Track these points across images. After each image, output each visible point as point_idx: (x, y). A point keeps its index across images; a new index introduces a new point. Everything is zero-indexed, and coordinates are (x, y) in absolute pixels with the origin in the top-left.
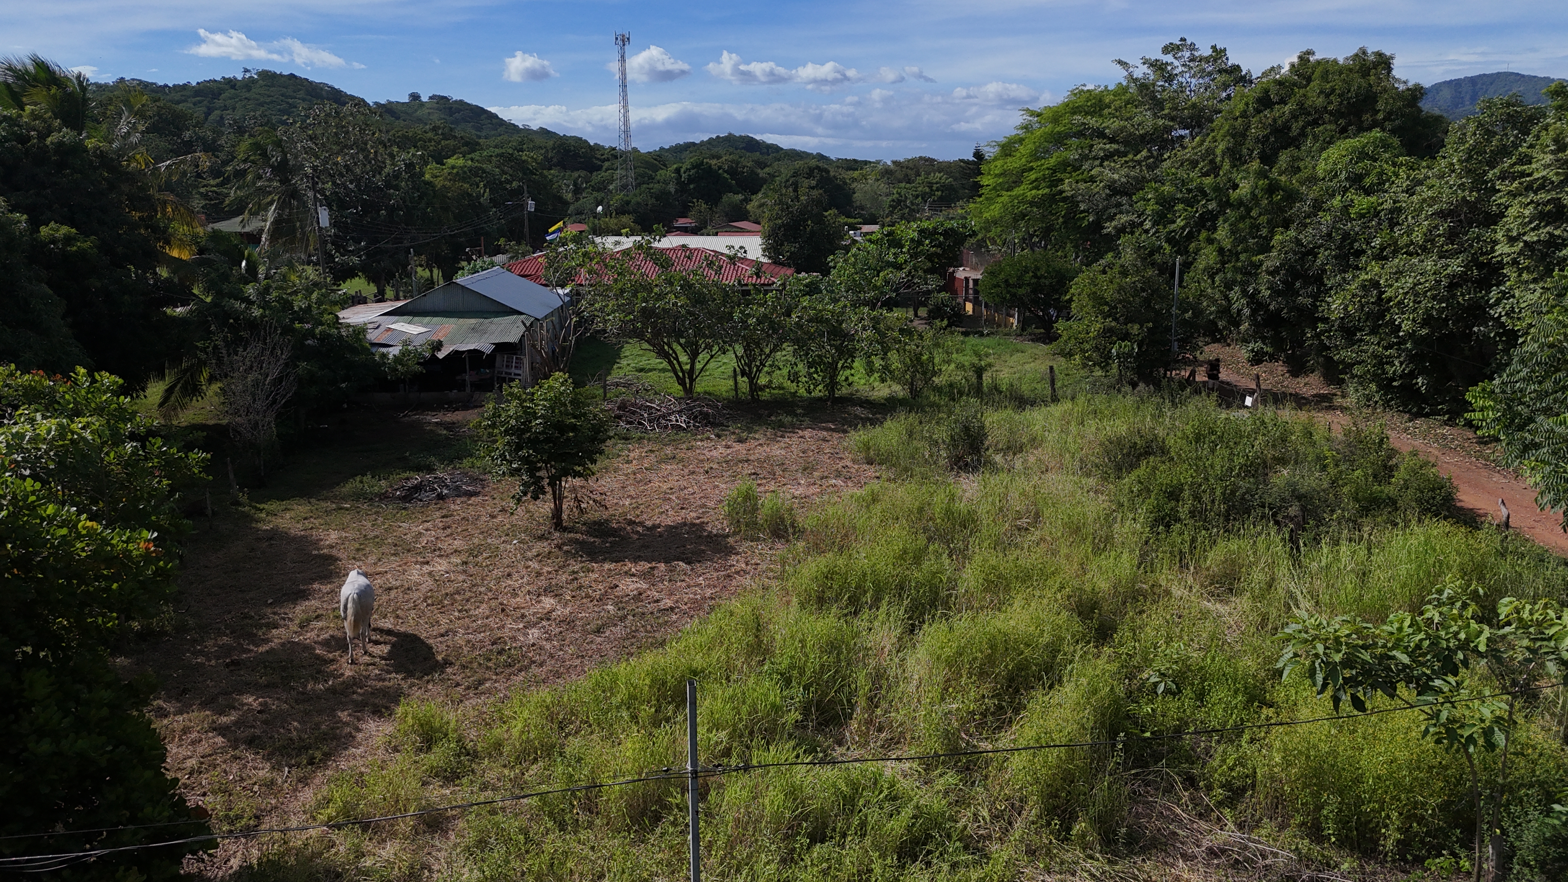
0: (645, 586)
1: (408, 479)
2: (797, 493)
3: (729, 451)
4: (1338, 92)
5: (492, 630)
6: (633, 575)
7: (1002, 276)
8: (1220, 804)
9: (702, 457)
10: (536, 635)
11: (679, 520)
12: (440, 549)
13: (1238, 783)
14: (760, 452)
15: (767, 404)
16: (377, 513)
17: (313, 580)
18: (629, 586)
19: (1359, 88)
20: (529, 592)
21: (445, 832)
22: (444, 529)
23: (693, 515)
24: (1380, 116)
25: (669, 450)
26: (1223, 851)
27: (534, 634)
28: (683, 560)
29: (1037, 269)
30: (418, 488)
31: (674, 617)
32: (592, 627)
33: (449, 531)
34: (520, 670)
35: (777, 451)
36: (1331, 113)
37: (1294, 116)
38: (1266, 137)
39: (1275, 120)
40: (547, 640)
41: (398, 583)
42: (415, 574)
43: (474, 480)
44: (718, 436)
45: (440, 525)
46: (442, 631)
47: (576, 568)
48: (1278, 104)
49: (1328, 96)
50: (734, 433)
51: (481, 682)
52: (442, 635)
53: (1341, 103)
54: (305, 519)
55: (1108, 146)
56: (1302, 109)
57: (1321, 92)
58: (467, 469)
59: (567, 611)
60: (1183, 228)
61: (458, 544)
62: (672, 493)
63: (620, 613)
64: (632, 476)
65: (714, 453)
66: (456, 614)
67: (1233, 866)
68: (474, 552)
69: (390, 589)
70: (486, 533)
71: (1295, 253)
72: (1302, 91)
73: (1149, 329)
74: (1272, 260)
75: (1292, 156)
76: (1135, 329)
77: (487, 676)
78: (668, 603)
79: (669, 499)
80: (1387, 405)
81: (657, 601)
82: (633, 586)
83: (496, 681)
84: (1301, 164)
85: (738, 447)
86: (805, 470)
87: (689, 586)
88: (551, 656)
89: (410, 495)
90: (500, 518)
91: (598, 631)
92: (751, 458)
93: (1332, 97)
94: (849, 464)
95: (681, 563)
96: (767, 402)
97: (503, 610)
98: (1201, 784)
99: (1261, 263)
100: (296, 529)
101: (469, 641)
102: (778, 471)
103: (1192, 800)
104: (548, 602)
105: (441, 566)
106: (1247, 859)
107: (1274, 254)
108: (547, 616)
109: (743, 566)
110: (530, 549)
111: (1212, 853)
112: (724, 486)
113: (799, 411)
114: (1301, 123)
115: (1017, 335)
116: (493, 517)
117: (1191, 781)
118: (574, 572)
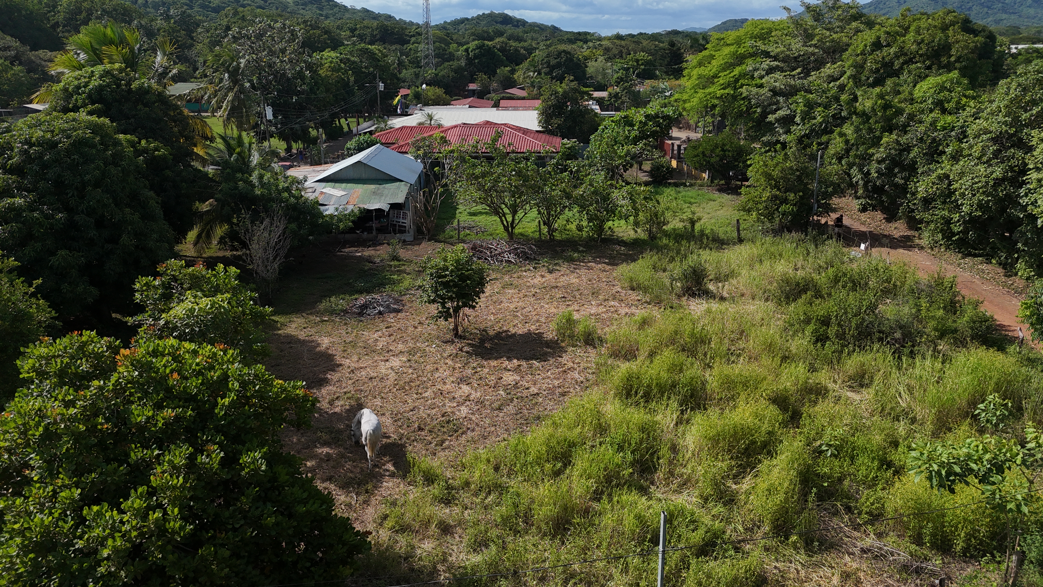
0: (518, 378)
1: (356, 299)
2: (592, 312)
3: (544, 280)
4: (926, 42)
5: (438, 407)
6: (509, 370)
7: (701, 149)
8: (866, 523)
9: (528, 284)
10: (466, 411)
11: (526, 330)
12: (391, 350)
13: (876, 512)
14: (563, 281)
15: (562, 243)
16: (346, 324)
17: (325, 372)
18: (509, 378)
19: (940, 40)
20: (453, 382)
21: (452, 534)
22: (389, 336)
23: (534, 327)
24: (953, 59)
25: (507, 278)
26: (869, 550)
27: (464, 411)
28: (536, 359)
29: (724, 145)
30: (365, 307)
31: (541, 400)
32: (496, 405)
33: (393, 338)
34: (462, 434)
35: (573, 280)
36: (921, 55)
37: (897, 57)
38: (877, 70)
39: (883, 58)
40: (472, 414)
41: (375, 375)
42: (383, 369)
43: (397, 301)
44: (535, 268)
45: (387, 333)
46: (411, 408)
47: (475, 365)
48: (886, 46)
49: (919, 44)
50: (544, 266)
51: (443, 442)
52: (412, 411)
53: (927, 50)
54: (304, 328)
55: (772, 63)
56: (902, 52)
57: (915, 41)
58: (390, 293)
59: (479, 394)
60: (821, 124)
61: (401, 347)
62: (517, 312)
63: (509, 397)
64: (490, 298)
65: (536, 281)
66: (415, 396)
67: (874, 558)
68: (412, 352)
69: (371, 378)
70: (415, 339)
71: (896, 150)
72: (902, 39)
73: (800, 196)
74: (880, 153)
75: (894, 83)
76: (791, 196)
77: (445, 438)
78: (534, 390)
79: (517, 316)
80: (948, 248)
81: (528, 389)
82: (511, 378)
83: (451, 441)
84: (901, 89)
85: (548, 276)
86: (593, 294)
87: (544, 379)
88: (477, 425)
89: (362, 311)
90: (420, 329)
91: (499, 409)
92: (559, 285)
93: (922, 45)
94: (619, 290)
95: (534, 362)
96: (560, 242)
97: (441, 394)
98: (856, 512)
99: (873, 154)
100: (302, 335)
101: (429, 415)
102: (577, 294)
103: (850, 519)
104: (466, 389)
105: (395, 362)
106: (882, 555)
107: (882, 149)
108: (467, 398)
109: (572, 364)
110: (444, 351)
111: (863, 551)
112: (547, 306)
113: (581, 249)
114: (901, 61)
115: (708, 186)
116: (416, 328)
117: (849, 509)
118: (474, 368)
